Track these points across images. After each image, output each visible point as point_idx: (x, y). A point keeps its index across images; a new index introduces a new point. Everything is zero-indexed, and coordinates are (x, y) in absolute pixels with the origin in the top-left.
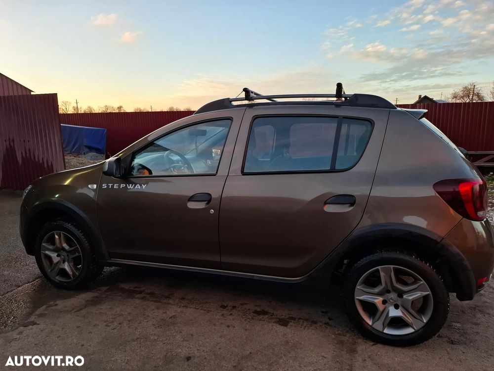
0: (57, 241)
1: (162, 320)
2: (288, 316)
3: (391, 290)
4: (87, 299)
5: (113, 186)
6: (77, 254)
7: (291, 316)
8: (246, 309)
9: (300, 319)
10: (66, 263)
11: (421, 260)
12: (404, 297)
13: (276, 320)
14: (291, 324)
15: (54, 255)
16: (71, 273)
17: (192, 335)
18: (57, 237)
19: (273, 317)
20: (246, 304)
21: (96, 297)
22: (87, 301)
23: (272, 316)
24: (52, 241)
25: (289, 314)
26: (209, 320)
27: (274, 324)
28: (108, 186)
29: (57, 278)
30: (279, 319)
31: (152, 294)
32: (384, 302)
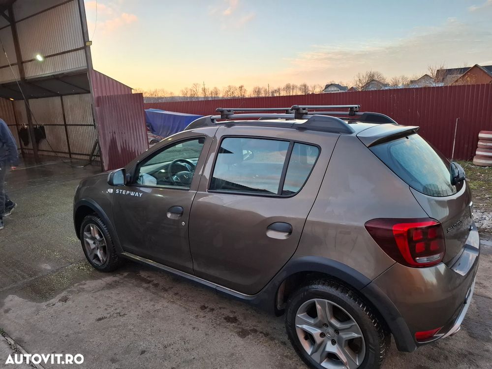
0: (92, 232)
1: (148, 311)
2: (252, 328)
3: (329, 325)
4: (108, 282)
5: (122, 192)
6: (104, 245)
7: (255, 328)
8: (220, 313)
9: (261, 333)
10: (99, 250)
11: (355, 300)
12: (340, 334)
13: (239, 330)
14: (250, 336)
15: (91, 242)
16: (101, 259)
17: (160, 331)
18: (92, 228)
19: (239, 326)
20: (224, 308)
21: (115, 282)
22: (108, 284)
23: (238, 324)
24: (89, 230)
25: (255, 326)
26: (183, 319)
27: (234, 334)
28: (119, 191)
29: (94, 261)
30: (242, 329)
31: (156, 285)
32: (322, 335)
